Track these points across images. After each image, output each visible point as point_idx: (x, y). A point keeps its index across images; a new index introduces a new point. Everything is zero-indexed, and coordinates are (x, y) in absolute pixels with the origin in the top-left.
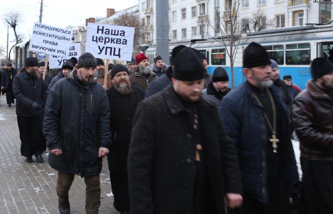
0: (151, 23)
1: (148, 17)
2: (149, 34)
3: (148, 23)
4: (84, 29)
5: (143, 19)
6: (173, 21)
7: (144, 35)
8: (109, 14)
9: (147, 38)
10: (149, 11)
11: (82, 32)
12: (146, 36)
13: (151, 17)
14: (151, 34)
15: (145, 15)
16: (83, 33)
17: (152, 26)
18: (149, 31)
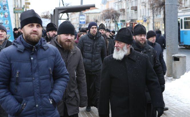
9: (185, 4)
12: (183, 2)
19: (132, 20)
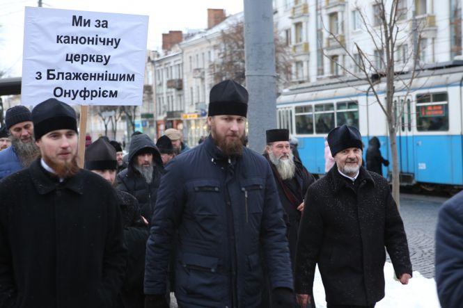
0: (304, 40)
1: (298, 25)
2: (299, 63)
3: (299, 39)
4: (158, 56)
5: (287, 31)
6: (353, 33)
7: (288, 66)
8: (213, 20)
9: (297, 73)
10: (299, 11)
11: (153, 62)
12: (293, 69)
13: (304, 25)
14: (305, 64)
15: (290, 21)
16: (157, 65)
17: (307, 46)
18: (298, 58)
19: (170, 114)
